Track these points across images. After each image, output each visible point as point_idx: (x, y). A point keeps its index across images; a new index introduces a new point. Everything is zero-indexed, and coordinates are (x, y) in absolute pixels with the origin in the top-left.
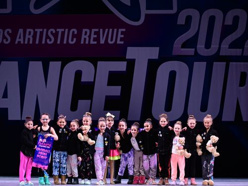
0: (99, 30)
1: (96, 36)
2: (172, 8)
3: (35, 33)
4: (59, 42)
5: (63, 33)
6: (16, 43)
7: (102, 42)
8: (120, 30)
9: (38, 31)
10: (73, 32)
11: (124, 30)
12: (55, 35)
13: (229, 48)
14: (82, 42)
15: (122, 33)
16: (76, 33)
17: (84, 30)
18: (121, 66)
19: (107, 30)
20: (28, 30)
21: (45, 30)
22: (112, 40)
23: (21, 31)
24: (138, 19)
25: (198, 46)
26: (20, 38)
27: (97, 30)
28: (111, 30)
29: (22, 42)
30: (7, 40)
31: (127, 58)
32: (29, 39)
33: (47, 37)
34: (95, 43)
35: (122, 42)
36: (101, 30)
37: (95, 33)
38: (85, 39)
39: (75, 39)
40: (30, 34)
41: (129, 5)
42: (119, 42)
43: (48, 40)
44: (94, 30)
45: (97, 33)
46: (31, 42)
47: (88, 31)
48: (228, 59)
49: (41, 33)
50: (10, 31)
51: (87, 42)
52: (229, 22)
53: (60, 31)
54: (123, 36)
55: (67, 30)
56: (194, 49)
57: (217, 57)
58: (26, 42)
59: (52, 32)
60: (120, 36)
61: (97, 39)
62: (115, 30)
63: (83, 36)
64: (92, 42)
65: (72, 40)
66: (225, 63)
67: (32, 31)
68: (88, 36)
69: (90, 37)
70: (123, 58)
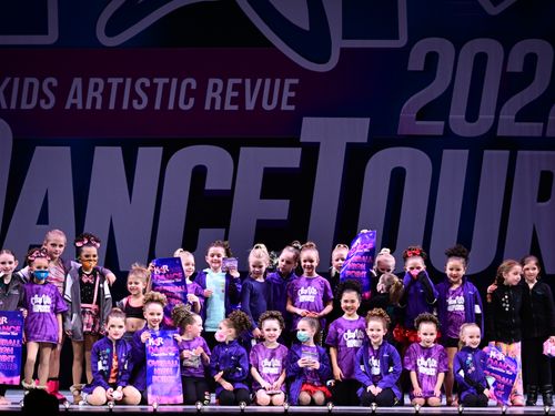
0: (244, 82)
1: (236, 94)
2: (395, 36)
3: (108, 87)
4: (157, 107)
5: (167, 88)
6: (68, 107)
7: (250, 105)
8: (288, 82)
9: (115, 82)
10: (189, 85)
11: (296, 81)
12: (151, 92)
13: (516, 120)
14: (207, 107)
15: (292, 87)
16: (194, 87)
17: (211, 82)
18: (289, 158)
19: (259, 81)
20: (92, 81)
21: (129, 80)
22: (270, 103)
23: (77, 82)
24: (324, 59)
25: (451, 116)
26: (75, 97)
27: (239, 81)
28: (268, 81)
29: (80, 106)
30: (47, 102)
31: (302, 140)
32: (94, 99)
33: (134, 95)
34: (235, 108)
35: (292, 108)
36: (248, 81)
37: (235, 87)
38: (213, 100)
39: (192, 100)
40: (96, 89)
41: (308, 29)
42: (284, 107)
43: (135, 102)
44: (231, 82)
45: (239, 88)
46: (98, 106)
47: (220, 83)
48: (514, 145)
49: (121, 87)
50: (55, 82)
51: (217, 107)
52: (516, 65)
53: (161, 82)
54: (293, 94)
55: (175, 81)
56: (442, 123)
57: (492, 140)
58: (89, 106)
59: (143, 85)
60: (287, 94)
61: (240, 100)
62: (278, 81)
63: (210, 94)
64: (228, 107)
65: (186, 103)
66: (507, 152)
67: (101, 82)
68: (219, 94)
69: (223, 95)
70: (293, 142)
